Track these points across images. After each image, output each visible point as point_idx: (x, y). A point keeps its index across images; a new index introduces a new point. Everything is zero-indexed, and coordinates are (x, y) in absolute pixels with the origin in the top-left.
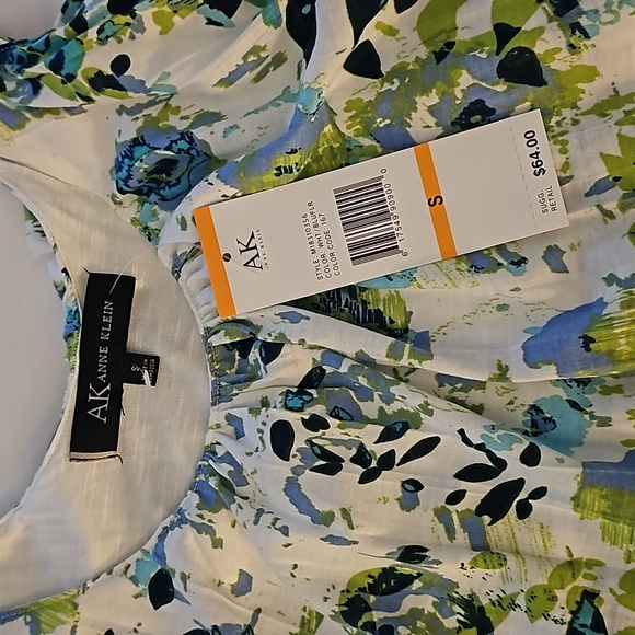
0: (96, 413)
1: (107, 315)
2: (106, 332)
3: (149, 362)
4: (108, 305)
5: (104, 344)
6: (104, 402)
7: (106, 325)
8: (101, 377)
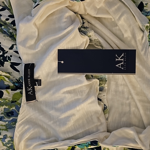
0: (30, 93)
1: (29, 72)
2: (29, 76)
3: (39, 81)
4: (29, 70)
5: (29, 78)
6: (31, 91)
7: (29, 74)
8: (30, 85)
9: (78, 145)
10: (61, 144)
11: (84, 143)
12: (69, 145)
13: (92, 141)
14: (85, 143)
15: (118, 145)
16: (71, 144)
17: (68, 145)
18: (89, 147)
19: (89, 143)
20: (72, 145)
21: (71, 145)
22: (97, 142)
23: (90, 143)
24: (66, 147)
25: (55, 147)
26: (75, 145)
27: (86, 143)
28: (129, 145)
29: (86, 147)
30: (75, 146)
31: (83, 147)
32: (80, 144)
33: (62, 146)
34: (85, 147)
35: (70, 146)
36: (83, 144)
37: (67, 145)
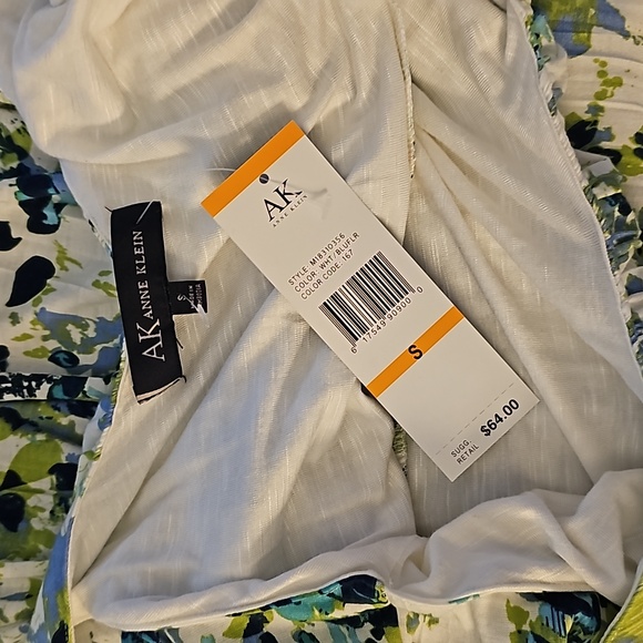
1: (138, 246)
2: (141, 265)
3: (194, 288)
4: (137, 236)
5: (142, 278)
6: (157, 340)
7: (139, 257)
8: (147, 315)
9: (278, 604)
10: (195, 605)
11: (311, 594)
12: (236, 608)
13: (347, 576)
14: (315, 593)
15: (474, 589)
16: (245, 601)
17: (229, 609)
18: (337, 614)
19: (333, 590)
20: (248, 605)
21: (242, 606)
22: (374, 580)
23: (337, 590)
24: (221, 621)
25: (163, 621)
26: (264, 609)
27: (320, 592)
28: (529, 577)
29: (320, 611)
30: (266, 614)
31: (304, 617)
32: (287, 602)
33: (202, 614)
34: (317, 612)
35: (240, 614)
36: (303, 596)
37: (225, 610)
